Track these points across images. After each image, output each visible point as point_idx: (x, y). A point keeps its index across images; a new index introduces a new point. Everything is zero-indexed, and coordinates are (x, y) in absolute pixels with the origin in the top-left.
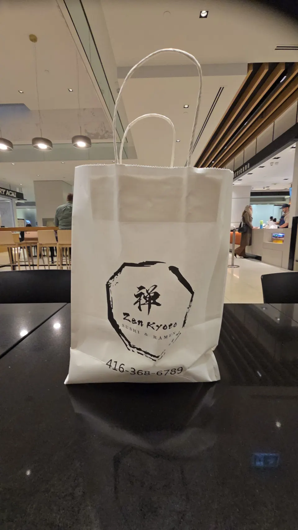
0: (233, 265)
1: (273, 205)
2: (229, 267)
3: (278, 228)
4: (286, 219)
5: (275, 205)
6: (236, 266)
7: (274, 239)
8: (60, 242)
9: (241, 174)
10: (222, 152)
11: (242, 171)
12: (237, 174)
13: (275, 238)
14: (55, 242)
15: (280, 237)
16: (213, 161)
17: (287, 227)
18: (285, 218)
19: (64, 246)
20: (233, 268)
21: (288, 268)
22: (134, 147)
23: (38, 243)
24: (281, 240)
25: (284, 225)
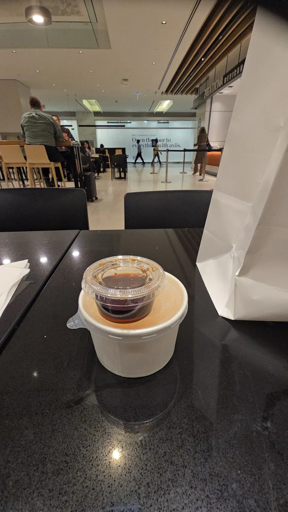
8: (29, 160)
9: (234, 77)
10: (213, 47)
11: (236, 73)
12: (229, 77)
14: (24, 161)
16: (203, 57)
19: (35, 166)
22: (107, 30)
23: (3, 162)
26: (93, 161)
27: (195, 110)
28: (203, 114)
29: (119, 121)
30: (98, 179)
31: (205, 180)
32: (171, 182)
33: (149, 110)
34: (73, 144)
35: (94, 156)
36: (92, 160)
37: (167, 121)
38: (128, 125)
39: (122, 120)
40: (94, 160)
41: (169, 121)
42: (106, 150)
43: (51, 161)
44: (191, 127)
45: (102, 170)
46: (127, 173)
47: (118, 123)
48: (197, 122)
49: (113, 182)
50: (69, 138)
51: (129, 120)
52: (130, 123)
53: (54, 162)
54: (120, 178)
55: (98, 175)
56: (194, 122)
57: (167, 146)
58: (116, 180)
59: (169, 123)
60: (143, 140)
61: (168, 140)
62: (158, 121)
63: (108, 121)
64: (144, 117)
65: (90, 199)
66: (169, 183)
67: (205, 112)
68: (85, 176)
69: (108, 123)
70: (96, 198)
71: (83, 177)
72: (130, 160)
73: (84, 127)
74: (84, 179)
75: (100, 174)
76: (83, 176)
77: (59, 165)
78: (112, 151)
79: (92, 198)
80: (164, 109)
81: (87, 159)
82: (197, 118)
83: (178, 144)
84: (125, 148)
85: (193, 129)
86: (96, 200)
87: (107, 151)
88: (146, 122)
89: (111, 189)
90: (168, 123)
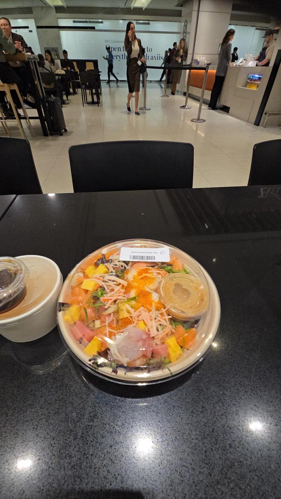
0: (199, 119)
1: (254, 28)
2: (195, 121)
3: (257, 65)
4: (267, 52)
5: (257, 29)
6: (202, 120)
7: (249, 83)
13: (250, 81)
15: (255, 80)
17: (267, 65)
18: (267, 50)
20: (198, 123)
21: (254, 123)
24: (255, 84)
25: (264, 62)
26: (59, 79)
27: (181, 7)
28: (190, 14)
29: (88, 20)
30: (68, 104)
31: (188, 107)
32: (150, 109)
33: (125, 5)
34: (28, 58)
35: (59, 72)
36: (57, 77)
37: (147, 22)
38: (98, 26)
39: (92, 19)
40: (60, 77)
41: (149, 22)
42: (73, 62)
43: (4, 83)
44: (176, 31)
45: (71, 90)
46: (100, 97)
47: (86, 22)
48: (183, 24)
49: (85, 108)
50: (23, 49)
51: (101, 19)
52: (102, 22)
53: (7, 84)
54: (93, 103)
55: (67, 98)
56: (180, 23)
57: (147, 57)
58: (88, 105)
59: (151, 24)
60: (119, 48)
61: (149, 50)
62: (136, 21)
63: (73, 20)
64: (120, 14)
65: (59, 132)
66: (147, 110)
67: (192, 11)
68: (49, 102)
69: (74, 22)
70: (66, 131)
71: (47, 104)
72: (104, 76)
73: (44, 29)
74: (48, 106)
75: (69, 97)
76: (46, 102)
77: (15, 87)
78: (82, 63)
79: (60, 131)
80: (143, 4)
81: (50, 77)
82: (183, 19)
83: (160, 56)
84: (97, 60)
85: (178, 35)
86: (66, 132)
87: (75, 63)
88: (121, 21)
89: (83, 117)
90: (149, 24)
